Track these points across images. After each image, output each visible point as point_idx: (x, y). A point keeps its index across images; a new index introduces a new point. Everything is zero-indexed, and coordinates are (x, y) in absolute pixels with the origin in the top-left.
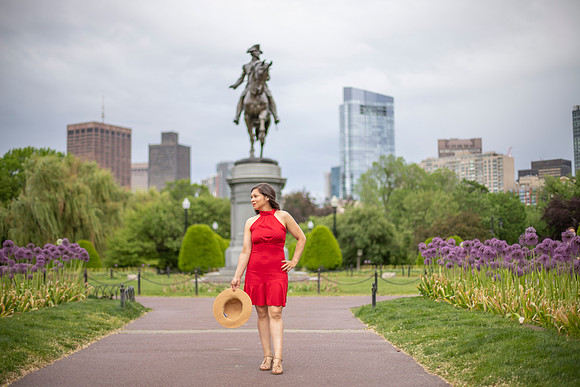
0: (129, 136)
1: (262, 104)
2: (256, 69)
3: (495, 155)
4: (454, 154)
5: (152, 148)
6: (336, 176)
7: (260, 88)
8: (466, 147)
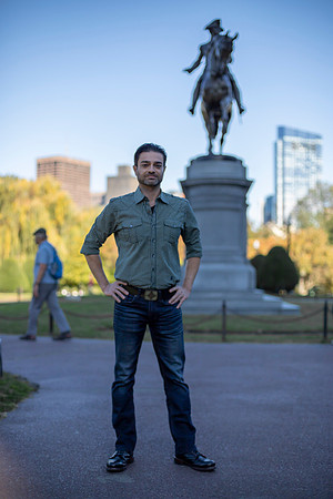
1: (225, 88)
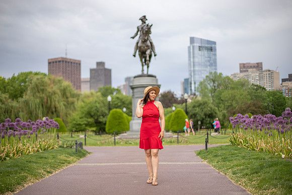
0: (80, 64)
1: (147, 46)
2: (144, 28)
3: (269, 71)
4: (248, 71)
5: (91, 70)
6: (187, 83)
7: (146, 38)
8: (254, 67)
